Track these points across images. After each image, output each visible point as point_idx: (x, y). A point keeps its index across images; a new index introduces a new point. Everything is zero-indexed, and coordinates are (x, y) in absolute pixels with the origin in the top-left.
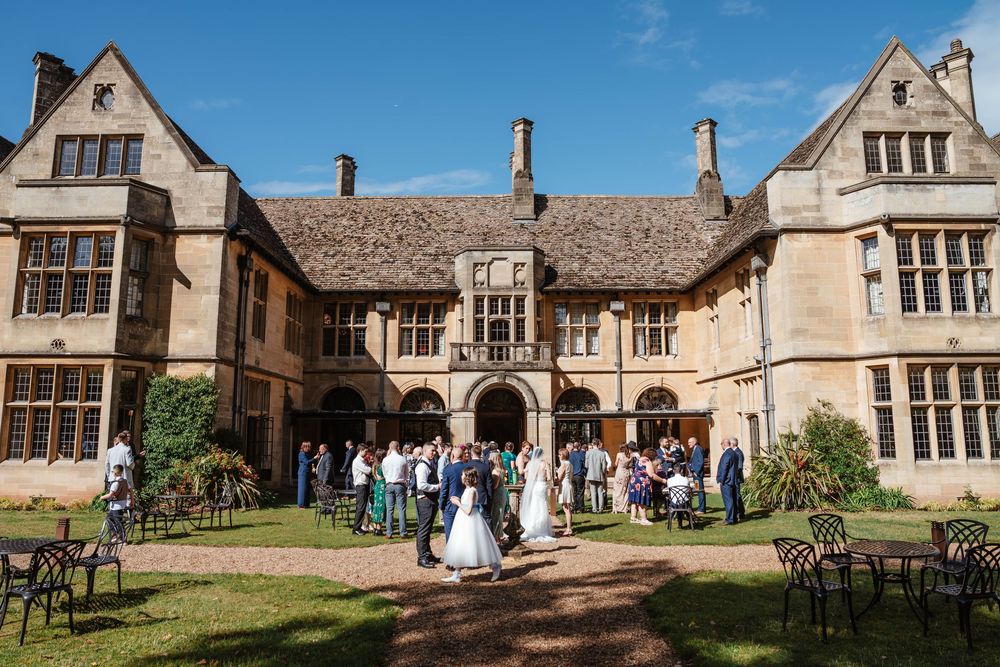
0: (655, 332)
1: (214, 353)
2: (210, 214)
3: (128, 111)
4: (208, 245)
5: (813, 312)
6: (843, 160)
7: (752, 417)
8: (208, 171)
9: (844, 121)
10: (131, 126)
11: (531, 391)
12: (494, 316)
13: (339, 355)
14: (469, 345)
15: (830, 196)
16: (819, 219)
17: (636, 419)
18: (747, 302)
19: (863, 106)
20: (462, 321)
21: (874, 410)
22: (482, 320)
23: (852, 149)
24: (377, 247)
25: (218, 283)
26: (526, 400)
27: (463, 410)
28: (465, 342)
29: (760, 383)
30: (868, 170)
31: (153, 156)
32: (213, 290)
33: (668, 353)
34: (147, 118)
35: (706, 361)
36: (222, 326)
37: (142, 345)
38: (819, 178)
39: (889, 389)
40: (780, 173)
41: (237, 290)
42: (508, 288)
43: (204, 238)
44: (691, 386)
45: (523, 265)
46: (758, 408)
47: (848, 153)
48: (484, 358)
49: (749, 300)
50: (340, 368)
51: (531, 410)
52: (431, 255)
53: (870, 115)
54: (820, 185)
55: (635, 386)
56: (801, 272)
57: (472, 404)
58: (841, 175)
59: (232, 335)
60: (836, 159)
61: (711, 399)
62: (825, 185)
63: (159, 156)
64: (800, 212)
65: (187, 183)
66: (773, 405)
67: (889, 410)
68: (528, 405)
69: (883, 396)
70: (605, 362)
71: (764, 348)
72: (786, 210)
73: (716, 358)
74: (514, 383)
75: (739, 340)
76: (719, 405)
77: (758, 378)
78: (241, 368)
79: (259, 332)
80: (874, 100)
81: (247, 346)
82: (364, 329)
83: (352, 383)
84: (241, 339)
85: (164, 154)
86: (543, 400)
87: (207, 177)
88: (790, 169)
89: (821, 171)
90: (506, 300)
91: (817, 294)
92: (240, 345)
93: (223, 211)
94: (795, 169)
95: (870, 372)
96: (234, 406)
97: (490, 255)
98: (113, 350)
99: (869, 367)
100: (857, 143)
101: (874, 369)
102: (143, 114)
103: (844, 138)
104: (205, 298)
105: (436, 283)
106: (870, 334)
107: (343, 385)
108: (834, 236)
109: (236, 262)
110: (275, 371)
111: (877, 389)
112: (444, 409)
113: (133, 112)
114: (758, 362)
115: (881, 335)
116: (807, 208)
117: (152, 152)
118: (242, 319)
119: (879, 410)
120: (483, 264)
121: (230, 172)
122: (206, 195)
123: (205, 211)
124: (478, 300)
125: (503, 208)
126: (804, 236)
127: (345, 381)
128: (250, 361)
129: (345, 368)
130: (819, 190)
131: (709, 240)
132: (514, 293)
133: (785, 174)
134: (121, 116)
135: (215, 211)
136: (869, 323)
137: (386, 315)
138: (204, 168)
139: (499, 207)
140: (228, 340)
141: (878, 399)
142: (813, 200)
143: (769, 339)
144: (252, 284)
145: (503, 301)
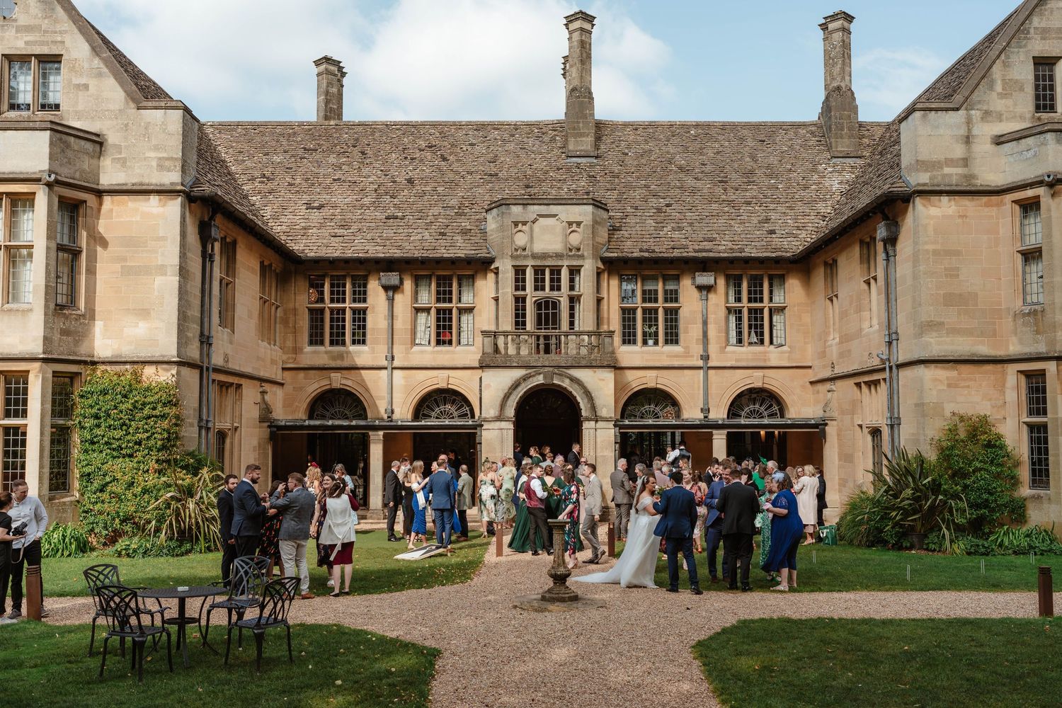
0: (756, 314)
1: (175, 352)
2: (161, 167)
3: (37, 22)
4: (161, 210)
5: (950, 300)
6: (1002, 96)
7: (876, 432)
8: (156, 108)
9: (1008, 43)
10: (43, 43)
11: (588, 394)
12: (540, 294)
13: (332, 343)
14: (506, 334)
15: (983, 147)
16: (965, 176)
17: (725, 432)
18: (872, 281)
19: (1036, 21)
20: (496, 299)
21: (1025, 426)
22: (524, 299)
23: (1016, 82)
24: (379, 196)
25: (176, 261)
26: (582, 406)
27: (499, 418)
28: (500, 329)
29: (883, 388)
30: (1038, 108)
31: (78, 86)
32: (169, 270)
33: (771, 343)
34: (66, 32)
35: (823, 354)
36: (183, 318)
37: (77, 343)
38: (969, 122)
39: (1045, 402)
40: (917, 114)
41: (200, 268)
42: (559, 256)
43: (154, 199)
44: (803, 387)
45: (579, 224)
46: (882, 421)
47: (1012, 87)
48: (524, 351)
49: (875, 278)
50: (333, 364)
51: (588, 419)
52: (453, 208)
53: (1045, 33)
54: (969, 130)
55: (725, 388)
56: (939, 247)
57: (510, 412)
58: (1000, 117)
59: (195, 328)
60: (994, 95)
61: (826, 405)
62: (976, 131)
63: (86, 87)
64: (942, 168)
65: (126, 125)
66: (899, 418)
67: (1044, 427)
68: (584, 413)
69: (1038, 409)
70: (687, 354)
71: (890, 343)
72: (921, 165)
73: (834, 352)
74: (566, 384)
75: (861, 330)
76: (835, 414)
77: (882, 381)
78: (208, 369)
79: (227, 319)
80: (1052, 12)
81: (214, 341)
82: (364, 311)
83: (349, 383)
84: (206, 333)
85: (92, 83)
86: (604, 406)
87: (154, 116)
88: (931, 110)
89: (973, 112)
90: (556, 271)
91: (958, 276)
92: (206, 340)
93: (179, 165)
94: (936, 110)
95: (1023, 379)
96: (200, 419)
97: (535, 210)
98: (41, 350)
99: (1021, 372)
100: (1025, 73)
101: (1028, 375)
102: (58, 27)
103: (1006, 65)
104: (159, 281)
105: (461, 249)
106: (1024, 329)
107: (336, 385)
108: (985, 199)
109: (197, 231)
110: (248, 369)
111: (1030, 401)
112: (473, 416)
113: (45, 24)
114: (883, 361)
115: (1038, 332)
116: (950, 162)
117: (76, 81)
118: (207, 306)
119: (1031, 427)
120: (524, 223)
121: (187, 110)
122: (154, 142)
123: (154, 164)
124: (520, 272)
125: (553, 140)
126: (945, 199)
127: (338, 381)
128: (217, 360)
129: (339, 363)
130: (968, 137)
131: (836, 186)
132: (566, 263)
133: (924, 116)
134: (28, 29)
135: (167, 163)
136: (1024, 315)
137: (392, 289)
138: (150, 104)
139: (546, 139)
140: (190, 335)
141: (1031, 413)
142: (959, 151)
143: (896, 333)
144: (217, 258)
145: (552, 273)
